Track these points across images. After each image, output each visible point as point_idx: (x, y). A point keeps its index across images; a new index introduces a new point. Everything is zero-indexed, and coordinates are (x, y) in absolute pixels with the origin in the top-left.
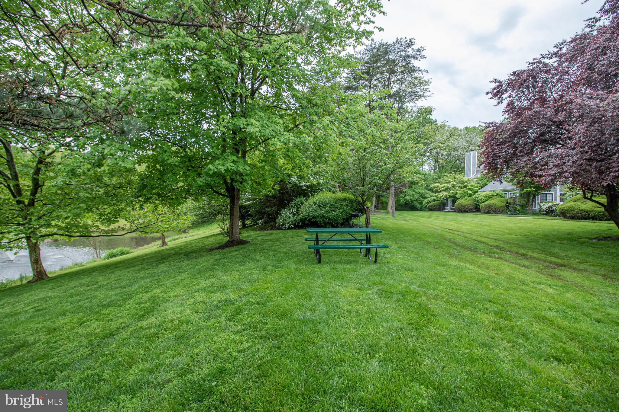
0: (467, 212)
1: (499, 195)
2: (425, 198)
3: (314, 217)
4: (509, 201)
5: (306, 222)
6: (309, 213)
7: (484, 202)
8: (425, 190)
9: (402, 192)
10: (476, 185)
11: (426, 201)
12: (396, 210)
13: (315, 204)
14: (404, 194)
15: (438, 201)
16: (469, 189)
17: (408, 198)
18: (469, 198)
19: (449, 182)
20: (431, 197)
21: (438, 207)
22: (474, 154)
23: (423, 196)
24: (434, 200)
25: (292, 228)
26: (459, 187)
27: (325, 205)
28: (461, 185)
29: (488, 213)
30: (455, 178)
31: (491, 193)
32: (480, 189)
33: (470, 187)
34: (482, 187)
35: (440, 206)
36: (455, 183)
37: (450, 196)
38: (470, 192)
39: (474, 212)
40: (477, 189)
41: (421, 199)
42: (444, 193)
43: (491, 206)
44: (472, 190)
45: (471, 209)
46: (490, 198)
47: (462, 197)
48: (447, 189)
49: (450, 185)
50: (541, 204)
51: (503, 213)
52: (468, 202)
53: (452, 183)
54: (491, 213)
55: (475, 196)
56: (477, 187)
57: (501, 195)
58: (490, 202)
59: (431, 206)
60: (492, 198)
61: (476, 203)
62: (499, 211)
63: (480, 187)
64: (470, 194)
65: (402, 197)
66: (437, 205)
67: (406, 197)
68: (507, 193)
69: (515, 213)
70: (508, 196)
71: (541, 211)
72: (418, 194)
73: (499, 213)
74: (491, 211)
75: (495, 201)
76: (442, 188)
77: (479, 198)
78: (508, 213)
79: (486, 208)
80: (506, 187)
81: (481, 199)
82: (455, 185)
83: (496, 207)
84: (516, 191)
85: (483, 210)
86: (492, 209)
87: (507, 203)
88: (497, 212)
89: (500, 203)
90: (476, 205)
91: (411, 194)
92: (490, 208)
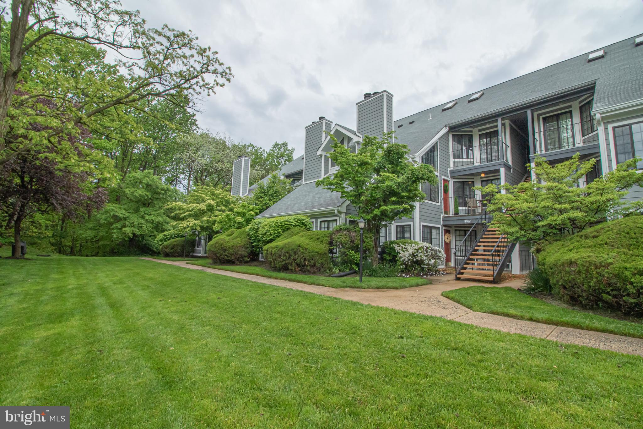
1: (303, 225)
2: (161, 231)
4: (333, 238)
7: (271, 241)
8: (165, 217)
10: (251, 207)
11: (161, 236)
14: (122, 223)
15: (179, 237)
16: (239, 214)
17: (128, 230)
18: (237, 232)
19: (203, 201)
21: (179, 249)
22: (247, 162)
24: (174, 236)
26: (220, 210)
28: (223, 207)
29: (285, 268)
30: (213, 195)
31: (286, 218)
32: (257, 214)
33: (240, 210)
34: (261, 211)
35: (183, 246)
36: (213, 203)
37: (201, 227)
38: (239, 219)
39: (246, 262)
40: (253, 213)
41: (154, 233)
42: (192, 222)
43: (292, 251)
44: (242, 215)
45: (242, 257)
46: (284, 231)
47: (224, 229)
48: (197, 215)
49: (203, 206)
50: (396, 246)
51: (322, 270)
52: (234, 241)
53: (209, 201)
54: (292, 272)
55: (249, 227)
56: (252, 210)
57: (306, 226)
58: (286, 241)
59: (166, 248)
60: (289, 232)
61: (252, 243)
62: (314, 266)
63: (258, 211)
64: (239, 223)
65: (117, 228)
66: (177, 245)
67: (124, 229)
68: (314, 220)
69: (347, 271)
70: (315, 228)
71: (398, 263)
72: (150, 225)
73: (313, 270)
74: (291, 265)
75: (302, 239)
76: (187, 211)
77: (259, 232)
78: (334, 270)
79: (280, 256)
80: (313, 207)
81: (265, 233)
82: (213, 206)
83: (306, 255)
84: (337, 216)
85: (271, 262)
86: (295, 260)
87: (331, 243)
88: (309, 267)
89: (314, 244)
90: (253, 247)
91: (136, 223)
92: (289, 258)
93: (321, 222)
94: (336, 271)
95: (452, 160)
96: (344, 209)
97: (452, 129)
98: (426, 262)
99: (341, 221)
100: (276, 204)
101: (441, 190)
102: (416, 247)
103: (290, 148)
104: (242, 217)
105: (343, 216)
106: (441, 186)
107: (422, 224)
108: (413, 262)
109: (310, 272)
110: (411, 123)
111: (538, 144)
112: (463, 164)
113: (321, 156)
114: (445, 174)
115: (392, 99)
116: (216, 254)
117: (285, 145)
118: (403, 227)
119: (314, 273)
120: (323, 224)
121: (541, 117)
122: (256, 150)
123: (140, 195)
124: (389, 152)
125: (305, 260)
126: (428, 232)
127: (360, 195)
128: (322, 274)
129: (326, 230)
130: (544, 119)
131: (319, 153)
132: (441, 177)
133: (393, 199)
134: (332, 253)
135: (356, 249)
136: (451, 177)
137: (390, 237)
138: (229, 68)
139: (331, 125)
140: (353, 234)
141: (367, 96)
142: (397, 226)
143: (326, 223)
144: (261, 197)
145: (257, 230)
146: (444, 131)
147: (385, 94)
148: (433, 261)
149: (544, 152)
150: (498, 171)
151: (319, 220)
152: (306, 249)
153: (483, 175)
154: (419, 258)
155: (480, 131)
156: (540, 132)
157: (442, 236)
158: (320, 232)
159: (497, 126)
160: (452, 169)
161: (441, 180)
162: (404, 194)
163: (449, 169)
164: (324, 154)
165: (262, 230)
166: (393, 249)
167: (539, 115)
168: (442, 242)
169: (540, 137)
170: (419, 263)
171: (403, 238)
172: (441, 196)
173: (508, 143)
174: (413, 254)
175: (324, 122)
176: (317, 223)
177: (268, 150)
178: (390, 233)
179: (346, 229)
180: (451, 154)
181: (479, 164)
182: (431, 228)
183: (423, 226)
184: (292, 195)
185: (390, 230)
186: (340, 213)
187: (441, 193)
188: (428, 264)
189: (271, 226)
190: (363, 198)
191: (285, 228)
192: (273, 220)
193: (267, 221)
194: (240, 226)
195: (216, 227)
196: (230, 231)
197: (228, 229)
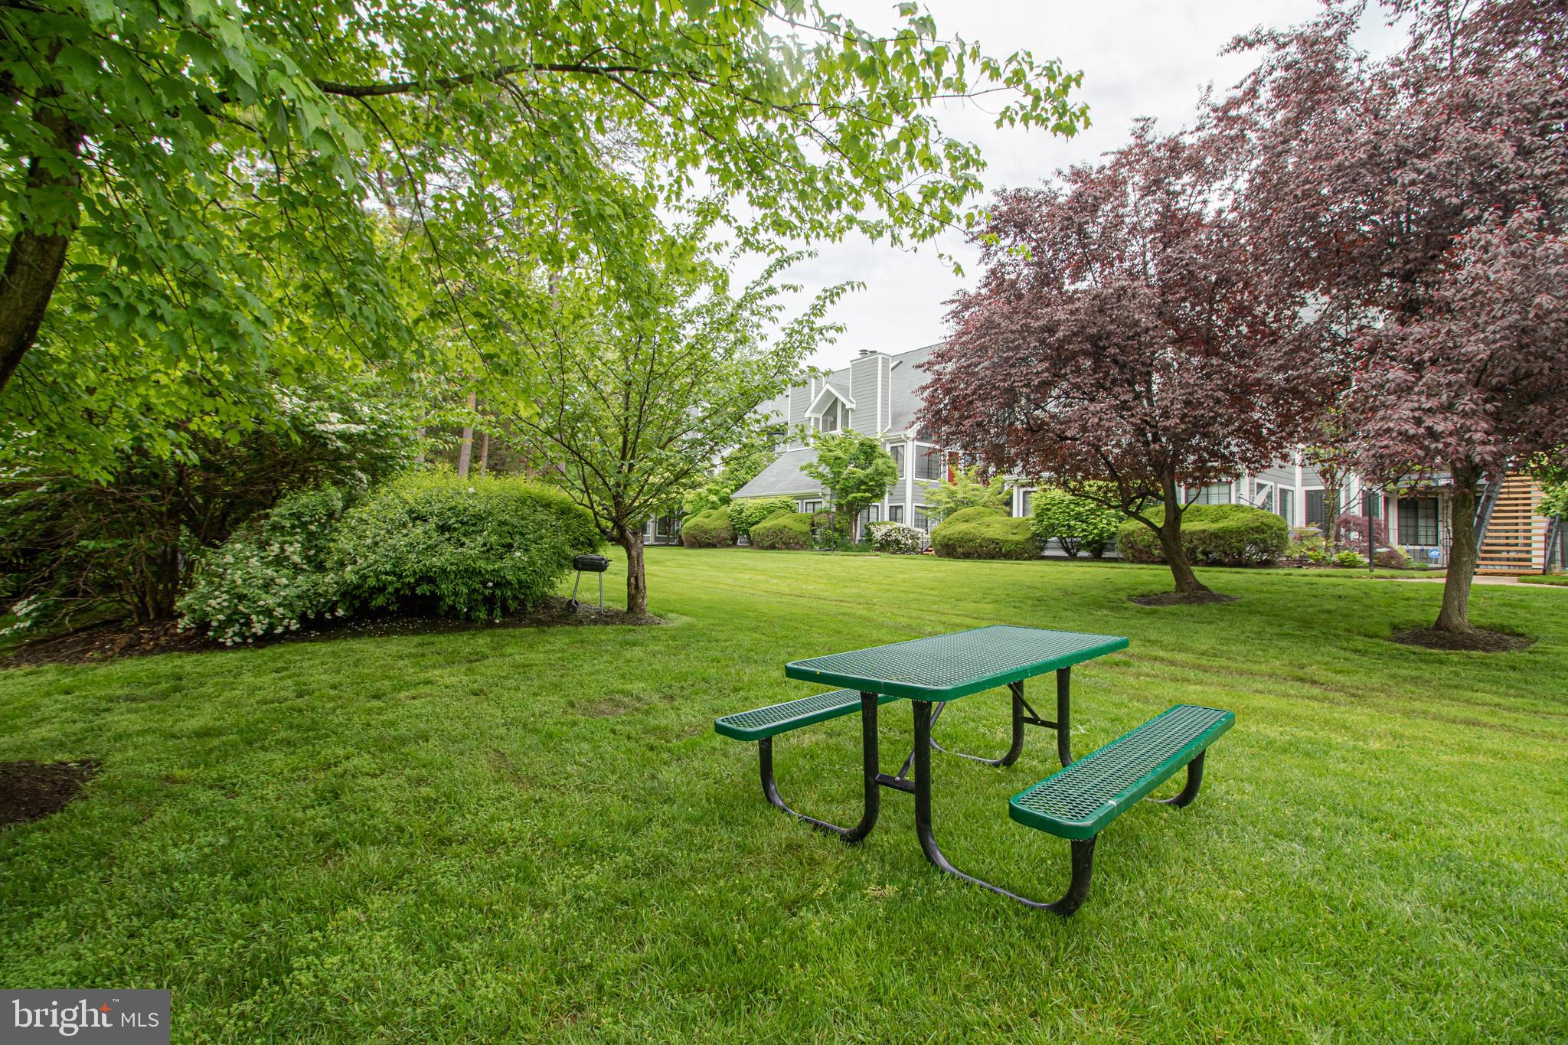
0: (714, 546)
1: (788, 506)
3: (426, 578)
4: (816, 519)
5: (380, 601)
6: (399, 560)
7: (757, 523)
10: (726, 483)
13: (418, 517)
18: (714, 513)
25: (289, 636)
27: (473, 523)
29: (772, 547)
31: (771, 500)
32: (733, 492)
33: (711, 487)
38: (714, 498)
40: (728, 490)
43: (780, 531)
45: (725, 539)
46: (770, 512)
47: (695, 512)
50: (871, 527)
51: (804, 546)
52: (716, 523)
55: (731, 508)
56: (726, 487)
57: (791, 507)
58: (774, 523)
60: (774, 513)
61: (734, 525)
62: (798, 543)
63: (733, 487)
64: (713, 502)
68: (799, 502)
69: (827, 547)
70: (801, 508)
71: (872, 542)
73: (797, 547)
74: (778, 543)
75: (787, 520)
77: (744, 514)
78: (815, 546)
79: (768, 536)
80: (798, 488)
81: (751, 515)
83: (791, 534)
84: (821, 498)
85: (758, 542)
86: (781, 538)
87: (813, 525)
88: (793, 545)
89: (797, 525)
90: (734, 529)
92: (777, 536)
93: (806, 503)
94: (817, 547)
96: (826, 492)
98: (901, 542)
99: (826, 504)
100: (754, 479)
102: (893, 528)
104: (715, 494)
105: (826, 498)
107: (915, 504)
108: (885, 540)
109: (794, 549)
113: (810, 419)
116: (695, 538)
118: (895, 508)
119: (798, 550)
120: (808, 505)
124: (864, 444)
125: (790, 538)
127: (837, 483)
129: (810, 511)
131: (807, 414)
134: (814, 533)
135: (834, 529)
137: (882, 518)
141: (864, 352)
142: (891, 507)
143: (811, 505)
145: (741, 511)
147: (881, 356)
148: (911, 541)
151: (805, 501)
152: (792, 529)
154: (894, 538)
158: (804, 513)
162: (871, 484)
164: (813, 416)
165: (747, 512)
166: (868, 530)
170: (897, 542)
174: (888, 534)
176: (802, 504)
178: (883, 515)
179: (828, 512)
182: (927, 509)
183: (916, 506)
184: (774, 468)
185: (883, 511)
186: (824, 495)
188: (903, 543)
189: (756, 508)
190: (839, 486)
191: (770, 510)
192: (758, 501)
193: (750, 503)
194: (714, 506)
195: (687, 508)
196: (704, 512)
197: (700, 510)
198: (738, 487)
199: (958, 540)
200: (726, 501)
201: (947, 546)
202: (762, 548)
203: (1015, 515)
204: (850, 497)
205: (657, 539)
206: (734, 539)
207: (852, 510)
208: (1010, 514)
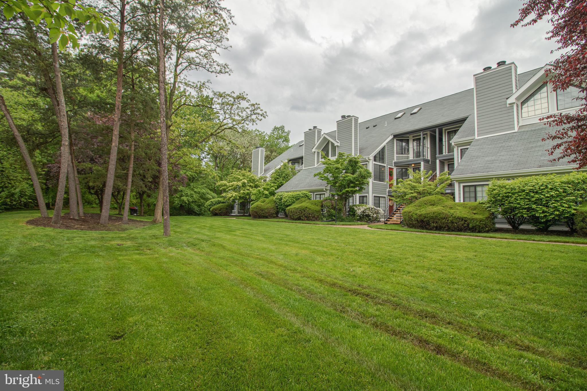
0: (267, 217)
1: (306, 196)
2: (207, 199)
4: (322, 204)
7: (290, 205)
8: (207, 190)
9: (176, 191)
10: (272, 184)
11: (208, 203)
12: (171, 215)
14: (180, 193)
15: (223, 203)
16: (265, 189)
17: (185, 198)
18: (266, 200)
19: (239, 180)
20: (213, 198)
22: (262, 151)
23: (203, 197)
24: (219, 202)
26: (250, 186)
28: (251, 184)
29: (299, 219)
30: (244, 175)
32: (276, 189)
35: (226, 209)
36: (246, 181)
37: (240, 197)
38: (266, 192)
40: (274, 188)
41: (202, 200)
42: (233, 193)
43: (303, 210)
44: (267, 189)
45: (272, 214)
46: (297, 200)
47: (257, 199)
48: (236, 189)
49: (240, 184)
50: (355, 207)
51: (318, 219)
52: (268, 205)
53: (243, 180)
54: (303, 220)
55: (275, 197)
56: (273, 187)
57: (308, 197)
58: (299, 205)
59: (216, 210)
60: (299, 200)
61: (277, 206)
62: (314, 217)
63: (276, 187)
64: (266, 195)
65: (177, 197)
66: (223, 208)
67: (182, 198)
68: (312, 194)
69: (330, 220)
70: (313, 198)
71: (356, 216)
72: (198, 195)
73: (313, 219)
74: (302, 217)
75: (308, 204)
76: (230, 187)
77: (282, 201)
78: (324, 219)
79: (296, 213)
80: (312, 186)
81: (286, 201)
82: (245, 183)
83: (310, 212)
84: (325, 191)
85: (291, 216)
86: (304, 214)
87: (322, 206)
88: (311, 218)
89: (314, 207)
90: (277, 208)
91: (189, 194)
92: (302, 213)
93: (316, 194)
94: (325, 219)
95: (395, 155)
96: (328, 188)
97: (395, 136)
98: (371, 216)
99: (327, 195)
100: (287, 182)
101: (387, 174)
102: (365, 208)
103: (286, 130)
104: (267, 191)
105: (328, 191)
106: (387, 172)
107: (373, 195)
108: (363, 215)
109: (312, 220)
110: (374, 126)
111: (444, 147)
112: (402, 158)
113: (315, 152)
114: (391, 164)
115: (357, 120)
116: (257, 213)
117: (282, 128)
118: (363, 197)
119: (314, 220)
120: (317, 195)
121: (447, 131)
122: (260, 134)
123: (190, 175)
124: (350, 161)
125: (309, 214)
126: (377, 200)
127: (336, 183)
128: (318, 221)
129: (319, 199)
130: (448, 132)
131: (313, 150)
132: (387, 167)
133: (352, 185)
134: (323, 211)
135: (334, 209)
136: (395, 166)
137: (356, 202)
138: (266, 112)
139: (321, 132)
140: (333, 202)
141: (343, 117)
142: (360, 196)
143: (319, 195)
144: (278, 179)
145: (281, 199)
146: (391, 137)
147: (353, 118)
148: (375, 215)
149: (447, 153)
150: (420, 163)
151: (315, 193)
152: (310, 209)
153: (413, 165)
154: (367, 213)
155: (413, 137)
156: (445, 141)
157: (387, 202)
158: (316, 201)
159: (420, 135)
160: (396, 161)
161: (387, 169)
162: (357, 183)
163: (393, 161)
164: (316, 151)
165: (284, 199)
166: (354, 209)
167: (445, 130)
168: (387, 205)
169: (445, 143)
170: (368, 216)
171: (363, 203)
172: (387, 178)
173: (429, 146)
174: (363, 211)
175: (316, 130)
176: (314, 195)
177: (269, 134)
178: (356, 201)
179: (330, 199)
180: (395, 151)
181: (412, 158)
182: (379, 197)
183: (374, 196)
184: (297, 177)
185: (356, 198)
186: (327, 190)
187: (387, 176)
188: (373, 217)
189: (289, 197)
190: (337, 185)
191: (297, 198)
192: (290, 194)
193: (286, 194)
194: (267, 197)
195: (253, 197)
196: (262, 199)
197: (259, 198)
198: (279, 187)
199: (432, 218)
200: (273, 194)
201: (422, 221)
202: (293, 219)
203: (457, 200)
204: (344, 191)
205: (239, 213)
206: (277, 213)
207: (345, 198)
208: (454, 200)
